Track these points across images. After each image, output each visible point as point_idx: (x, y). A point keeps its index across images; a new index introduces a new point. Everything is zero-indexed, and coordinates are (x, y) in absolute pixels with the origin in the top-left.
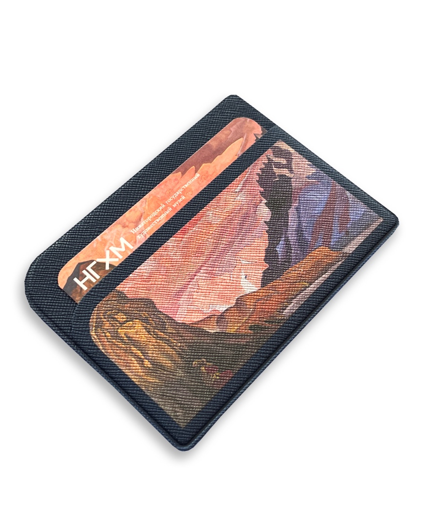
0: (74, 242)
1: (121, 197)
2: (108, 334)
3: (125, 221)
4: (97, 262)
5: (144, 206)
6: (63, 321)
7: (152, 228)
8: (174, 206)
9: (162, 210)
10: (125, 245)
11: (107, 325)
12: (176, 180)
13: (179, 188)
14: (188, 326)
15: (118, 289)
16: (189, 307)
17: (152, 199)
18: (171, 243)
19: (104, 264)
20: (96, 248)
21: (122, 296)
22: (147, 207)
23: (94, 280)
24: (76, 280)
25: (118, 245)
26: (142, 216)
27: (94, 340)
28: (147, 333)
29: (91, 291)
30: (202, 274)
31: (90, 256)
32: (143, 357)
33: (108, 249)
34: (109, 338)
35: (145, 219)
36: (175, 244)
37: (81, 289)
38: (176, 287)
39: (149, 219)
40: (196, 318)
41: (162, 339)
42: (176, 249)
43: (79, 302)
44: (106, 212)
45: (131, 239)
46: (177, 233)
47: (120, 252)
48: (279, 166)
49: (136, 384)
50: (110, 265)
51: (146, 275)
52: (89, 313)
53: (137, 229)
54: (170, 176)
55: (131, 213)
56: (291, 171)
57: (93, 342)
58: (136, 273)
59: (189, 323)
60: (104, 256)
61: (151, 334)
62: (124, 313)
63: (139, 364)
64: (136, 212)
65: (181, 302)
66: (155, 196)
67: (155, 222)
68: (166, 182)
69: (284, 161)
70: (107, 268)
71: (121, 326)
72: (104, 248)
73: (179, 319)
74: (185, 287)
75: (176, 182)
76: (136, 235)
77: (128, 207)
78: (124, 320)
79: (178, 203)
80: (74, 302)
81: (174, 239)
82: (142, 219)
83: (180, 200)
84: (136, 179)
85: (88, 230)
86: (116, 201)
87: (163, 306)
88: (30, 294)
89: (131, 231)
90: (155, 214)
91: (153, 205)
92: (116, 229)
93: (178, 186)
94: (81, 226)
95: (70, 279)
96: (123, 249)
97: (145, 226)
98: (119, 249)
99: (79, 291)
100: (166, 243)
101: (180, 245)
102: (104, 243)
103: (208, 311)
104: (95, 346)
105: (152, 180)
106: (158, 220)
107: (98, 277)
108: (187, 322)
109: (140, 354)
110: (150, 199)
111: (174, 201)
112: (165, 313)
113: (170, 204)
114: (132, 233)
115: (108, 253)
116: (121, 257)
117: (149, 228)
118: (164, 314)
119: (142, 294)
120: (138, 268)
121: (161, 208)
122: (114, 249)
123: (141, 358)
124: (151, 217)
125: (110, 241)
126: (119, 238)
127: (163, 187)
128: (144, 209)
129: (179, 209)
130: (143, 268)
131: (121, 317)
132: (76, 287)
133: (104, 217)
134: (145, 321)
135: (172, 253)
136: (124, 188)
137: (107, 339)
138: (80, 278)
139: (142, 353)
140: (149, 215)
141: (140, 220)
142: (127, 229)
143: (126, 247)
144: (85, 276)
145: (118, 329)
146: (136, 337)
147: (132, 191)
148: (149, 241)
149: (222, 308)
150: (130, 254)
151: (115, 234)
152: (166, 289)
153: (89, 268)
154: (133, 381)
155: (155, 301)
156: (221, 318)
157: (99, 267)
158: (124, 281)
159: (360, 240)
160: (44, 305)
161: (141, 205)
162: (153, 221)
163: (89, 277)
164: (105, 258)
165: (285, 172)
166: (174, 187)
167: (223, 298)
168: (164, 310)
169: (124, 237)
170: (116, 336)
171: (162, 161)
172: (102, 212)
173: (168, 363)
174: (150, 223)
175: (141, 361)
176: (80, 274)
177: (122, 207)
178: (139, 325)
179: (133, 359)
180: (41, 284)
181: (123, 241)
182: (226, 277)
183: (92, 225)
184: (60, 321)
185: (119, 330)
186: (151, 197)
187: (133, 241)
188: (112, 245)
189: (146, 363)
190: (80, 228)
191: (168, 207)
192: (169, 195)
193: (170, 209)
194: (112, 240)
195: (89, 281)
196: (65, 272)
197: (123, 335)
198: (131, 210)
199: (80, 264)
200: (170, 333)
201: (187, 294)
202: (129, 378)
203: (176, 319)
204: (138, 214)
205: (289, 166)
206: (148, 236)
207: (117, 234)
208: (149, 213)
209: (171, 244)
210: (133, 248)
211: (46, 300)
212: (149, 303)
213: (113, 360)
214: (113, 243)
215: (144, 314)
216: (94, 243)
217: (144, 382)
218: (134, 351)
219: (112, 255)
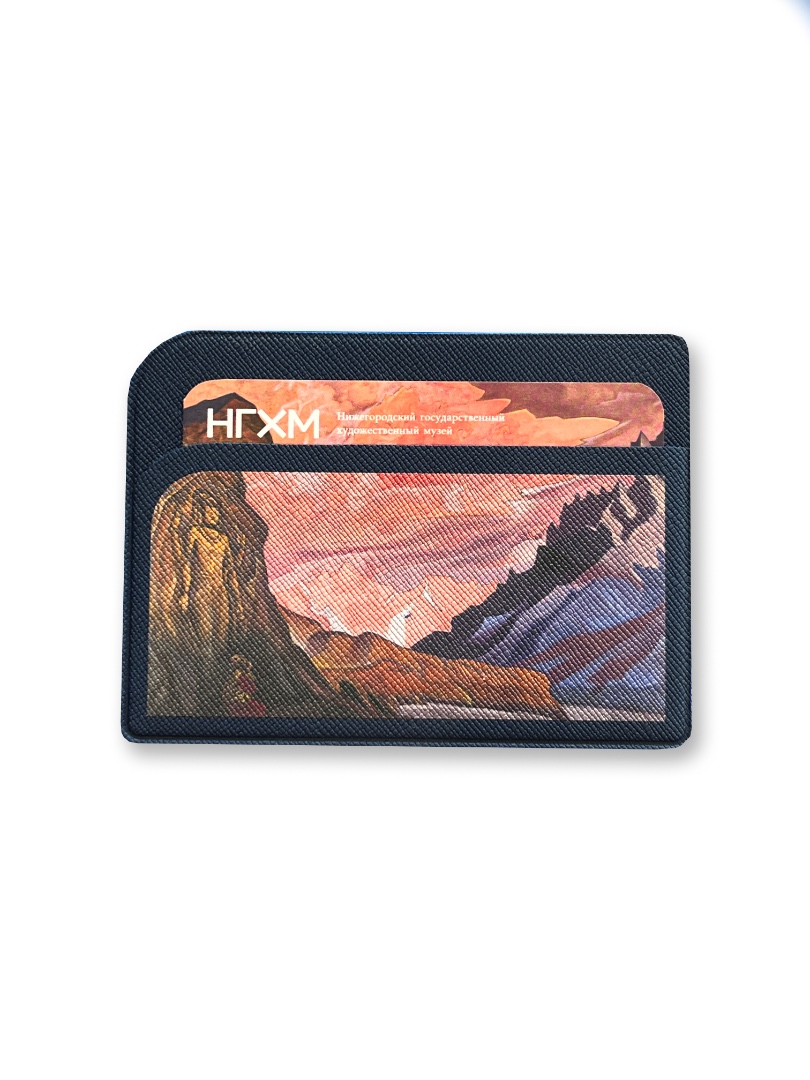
0: (258, 357)
1: (376, 351)
2: (177, 520)
3: (346, 391)
4: (257, 415)
5: (389, 393)
6: (146, 449)
7: (367, 435)
8: (427, 432)
9: (406, 422)
10: (312, 425)
11: (188, 508)
12: (467, 396)
13: (458, 413)
14: (275, 605)
15: (245, 475)
16: (301, 583)
17: (408, 395)
18: (366, 479)
19: (263, 425)
20: (274, 394)
21: (240, 489)
22: (391, 399)
23: (230, 435)
24: (210, 412)
25: (304, 417)
26: (372, 405)
27: (155, 512)
28: (221, 565)
29: (212, 446)
30: (358, 558)
31: (257, 398)
32: (187, 589)
33: (287, 410)
34: (175, 526)
35: (373, 413)
36: (370, 487)
37: (205, 430)
38: (314, 543)
40: (295, 605)
41: (230, 591)
42: (364, 494)
43: (186, 445)
44: (336, 354)
45: (328, 424)
46: (388, 474)
47: (297, 429)
48: (619, 512)
49: (148, 612)
51: (295, 491)
52: (182, 472)
53: (349, 418)
54: (465, 384)
55: (365, 388)
56: (625, 536)
57: (153, 512)
58: (285, 477)
59: (281, 603)
60: (272, 413)
61: (224, 572)
62: (221, 512)
64: (371, 392)
65: (299, 568)
66: (415, 394)
67: (380, 429)
68: (452, 387)
69: (632, 512)
70: (261, 434)
71: (202, 526)
72: (284, 403)
73: (274, 587)
74: (324, 554)
75: (465, 400)
76: (338, 423)
77: (370, 374)
78: (213, 522)
79: (434, 432)
80: (182, 439)
81: (377, 478)
82: (368, 410)
83: (441, 432)
84: (420, 344)
85: (290, 359)
86: (364, 351)
87: (274, 551)
88: (142, 376)
89: (339, 413)
90: (391, 418)
91: (401, 404)
92: (322, 392)
93: (460, 409)
94: (289, 343)
95: (205, 405)
96: (304, 428)
97: (362, 424)
98: (299, 423)
99: (201, 431)
100: (360, 474)
101: (375, 494)
102: (291, 396)
103: (317, 611)
104: (150, 519)
105: (439, 367)
106: (385, 431)
107: (239, 435)
108: (279, 600)
109: (188, 583)
110: (407, 391)
111: (434, 425)
112: (267, 563)
113: (424, 425)
114: (337, 417)
115: (282, 414)
116: (291, 435)
117: (363, 431)
118: (264, 563)
119: (265, 511)
120: (294, 473)
121: (406, 418)
122: (293, 416)
124: (381, 418)
125: (299, 401)
126: (314, 408)
127: (441, 389)
128: (386, 398)
129: (429, 442)
130: (300, 477)
131: (213, 515)
132: (201, 422)
133: (327, 360)
134: (234, 548)
136: (392, 343)
137: (171, 526)
138: (218, 414)
139: (191, 583)
140: (381, 412)
141: (366, 407)
142: (336, 404)
143: (311, 429)
145: (195, 526)
146: (204, 556)
147: (399, 356)
148: (344, 451)
149: (337, 626)
150: (306, 443)
151: (315, 397)
152: (299, 532)
153: (240, 412)
154: (148, 605)
155: (271, 535)
156: (323, 636)
157: (252, 423)
158: (262, 472)
159: (602, 715)
160: (146, 407)
161: (387, 390)
162: (379, 427)
163: (228, 423)
164: (272, 418)
165: (616, 528)
166: (454, 405)
167: (352, 613)
168: (269, 558)
169: (323, 412)
170: (184, 534)
171: (481, 351)
172: (333, 350)
173: (207, 626)
174: (372, 425)
175: (180, 591)
176: (223, 409)
177: (364, 366)
178: (222, 545)
179: (175, 580)
180: (168, 377)
182: (384, 591)
183: (302, 356)
184: (143, 446)
185: (194, 529)
186: (411, 391)
187: (326, 429)
188: (297, 409)
189: (185, 600)
190: (284, 345)
191: (416, 425)
192: (437, 410)
193: (416, 431)
194: (303, 402)
195: (223, 429)
196: (208, 388)
197: (193, 540)
198: (368, 384)
199: (234, 396)
200: (247, 593)
201: (316, 565)
202: (148, 597)
203: (271, 583)
204: (371, 398)
205: (629, 526)
206: (350, 442)
207: (318, 400)
208: (385, 411)
209: (366, 481)
211: (153, 402)
212: (260, 531)
214: (301, 408)
215: (241, 539)
216: (279, 385)
217: (160, 619)
218: (185, 572)
219: (283, 423)
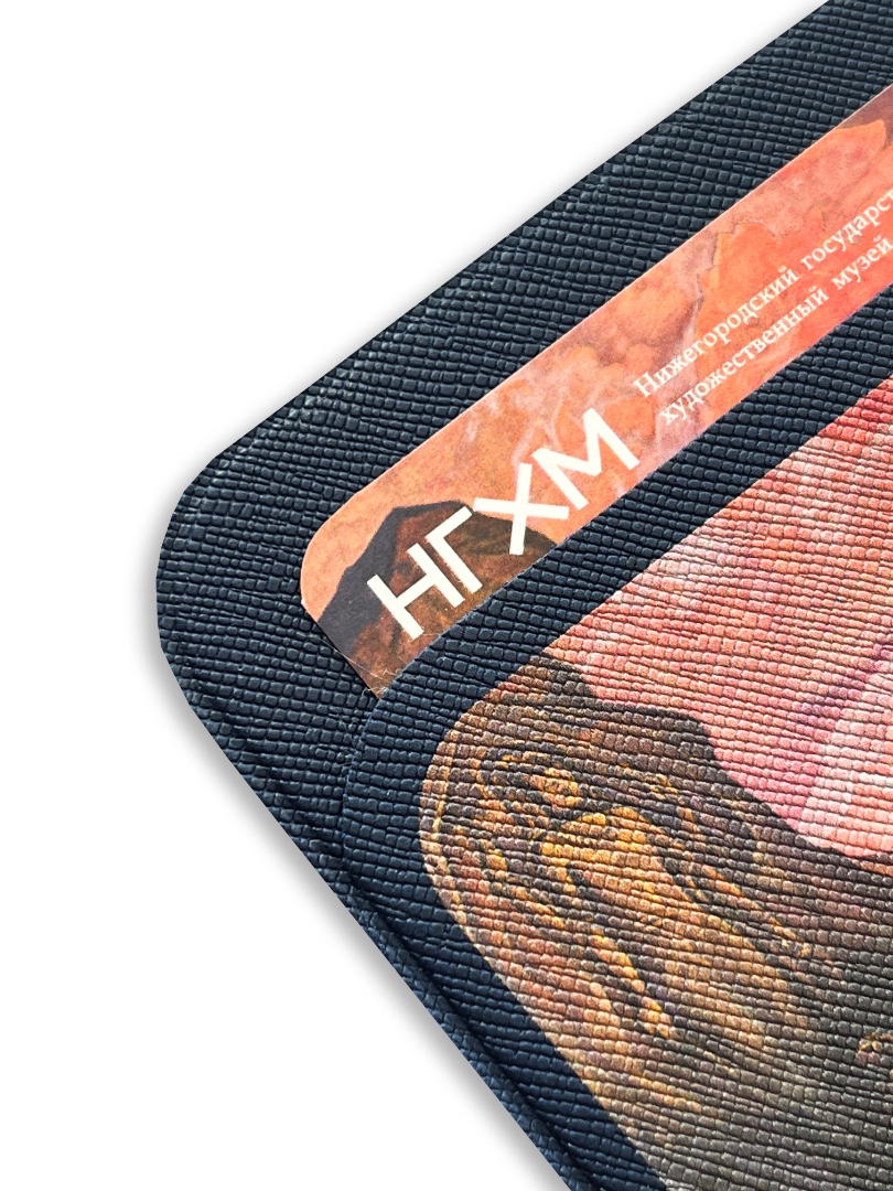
0: (382, 406)
1: (602, 213)
2: (494, 857)
3: (613, 331)
4: (476, 516)
5: (701, 269)
6: (307, 767)
7: (731, 379)
8: (841, 281)
9: (784, 295)
10: (605, 449)
11: (495, 816)
12: (858, 155)
13: (870, 199)
14: (850, 866)
15: (557, 652)
16: (863, 776)
17: (743, 242)
18: (806, 462)
19: (506, 525)
20: (476, 449)
21: (570, 690)
22: (715, 276)
23: (455, 599)
24: (376, 584)
25: (573, 444)
26: (688, 316)
27: (435, 878)
28: (664, 876)
29: (439, 649)
31: (445, 483)
32: (638, 984)
33: (528, 459)
34: (500, 874)
35: (704, 330)
36: (829, 471)
37: (397, 629)
38: (816, 674)
39: (721, 333)
41: (730, 912)
42: (830, 494)
43: (385, 690)
44: (531, 279)
45: (633, 419)
46: (842, 418)
47: (579, 479)
49: (597, 1106)
50: (532, 537)
51: (683, 600)
52: (422, 751)
53: (664, 376)
54: (834, 138)
55: (645, 295)
57: (429, 884)
58: (642, 590)
59: (859, 852)
60: (505, 490)
61: (683, 885)
62: (572, 768)
63: (621, 1014)
64: (666, 293)
65: (829, 749)
66: (754, 228)
67: (745, 350)
68: (813, 162)
70: (517, 547)
71: (555, 828)
72: (511, 450)
73: (815, 828)
74: (856, 680)
75: (860, 166)
76: (653, 403)
77: (629, 265)
78: (571, 800)
79: (856, 272)
80: (364, 685)
81: (826, 442)
82: (689, 332)
83: (869, 258)
84: (678, 135)
85: (447, 358)
86: (580, 232)
87: (748, 756)
88: (176, 626)
89: (637, 383)
90: (750, 311)
91: (743, 269)
92: (568, 370)
93: (865, 188)
94: (418, 331)
95: (354, 579)
96: (593, 467)
97: (702, 367)
98: (574, 464)
99: (387, 637)
100: (786, 462)
101: (851, 477)
102: (512, 426)
104: (437, 902)
105: (750, 148)
106: (759, 345)
107: (473, 584)
108: (848, 849)
109: (629, 970)
110: (733, 237)
111: (843, 257)
112: (756, 794)
113: (824, 274)
114: (640, 394)
115: (524, 474)
116: (580, 501)
117: (716, 379)
118: (751, 799)
120: (653, 566)
121: (778, 287)
122: (552, 461)
123: (630, 989)
124: (728, 325)
125: (539, 422)
126: (579, 413)
127: (796, 183)
128: (704, 282)
129: (861, 300)
130: (670, 566)
131: (559, 786)
132: (375, 620)
133: (522, 304)
134: (663, 817)
135: (812, 512)
136: (623, 174)
137: (492, 879)
138: (397, 576)
139: (636, 965)
140: (718, 316)
141: (679, 334)
142: (616, 371)
143: (608, 457)
144: (420, 575)
145: (540, 838)
146: (616, 888)
147: (656, 187)
148: (713, 443)
150: (621, 492)
151: (563, 390)
152: (766, 677)
153: (436, 538)
154: (586, 1090)
155: (714, 730)
157: (483, 537)
158: (585, 618)
160: (235, 683)
161: (690, 265)
162: (738, 347)
163: (433, 578)
164: (512, 498)
166: (845, 191)
168: (751, 779)
169: (602, 405)
170: (531, 871)
171: (804, 59)
172: (517, 277)
173: (749, 1030)
174: (722, 353)
175: (629, 1003)
176: (398, 560)
177: (605, 261)
178: (632, 834)
179: (595, 987)
180: (230, 586)
181: (594, 425)
183: (467, 335)
184: (295, 766)
185: (546, 846)
186: (739, 230)
187: (637, 433)
188: (547, 440)
189: (653, 1013)
190: (414, 343)
191: (810, 283)
192: (823, 227)
193: (821, 296)
194: (546, 417)
195: (433, 598)
196: (332, 545)
197: (561, 872)
198: (644, 283)
199: (398, 515)
200: (770, 890)
201: (860, 714)
202: (572, 1074)
203: (801, 826)
204: (674, 304)
206: (709, 419)
207: (574, 391)
208: (722, 306)
209: (809, 467)
210: (637, 464)
211: (243, 660)
213: (509, 981)
214: (551, 433)
215: (660, 787)
216: (470, 424)
217: (634, 1100)
218: (604, 953)
219: (543, 489)
